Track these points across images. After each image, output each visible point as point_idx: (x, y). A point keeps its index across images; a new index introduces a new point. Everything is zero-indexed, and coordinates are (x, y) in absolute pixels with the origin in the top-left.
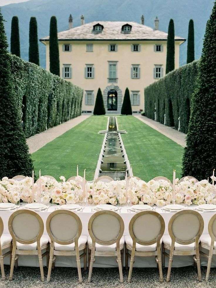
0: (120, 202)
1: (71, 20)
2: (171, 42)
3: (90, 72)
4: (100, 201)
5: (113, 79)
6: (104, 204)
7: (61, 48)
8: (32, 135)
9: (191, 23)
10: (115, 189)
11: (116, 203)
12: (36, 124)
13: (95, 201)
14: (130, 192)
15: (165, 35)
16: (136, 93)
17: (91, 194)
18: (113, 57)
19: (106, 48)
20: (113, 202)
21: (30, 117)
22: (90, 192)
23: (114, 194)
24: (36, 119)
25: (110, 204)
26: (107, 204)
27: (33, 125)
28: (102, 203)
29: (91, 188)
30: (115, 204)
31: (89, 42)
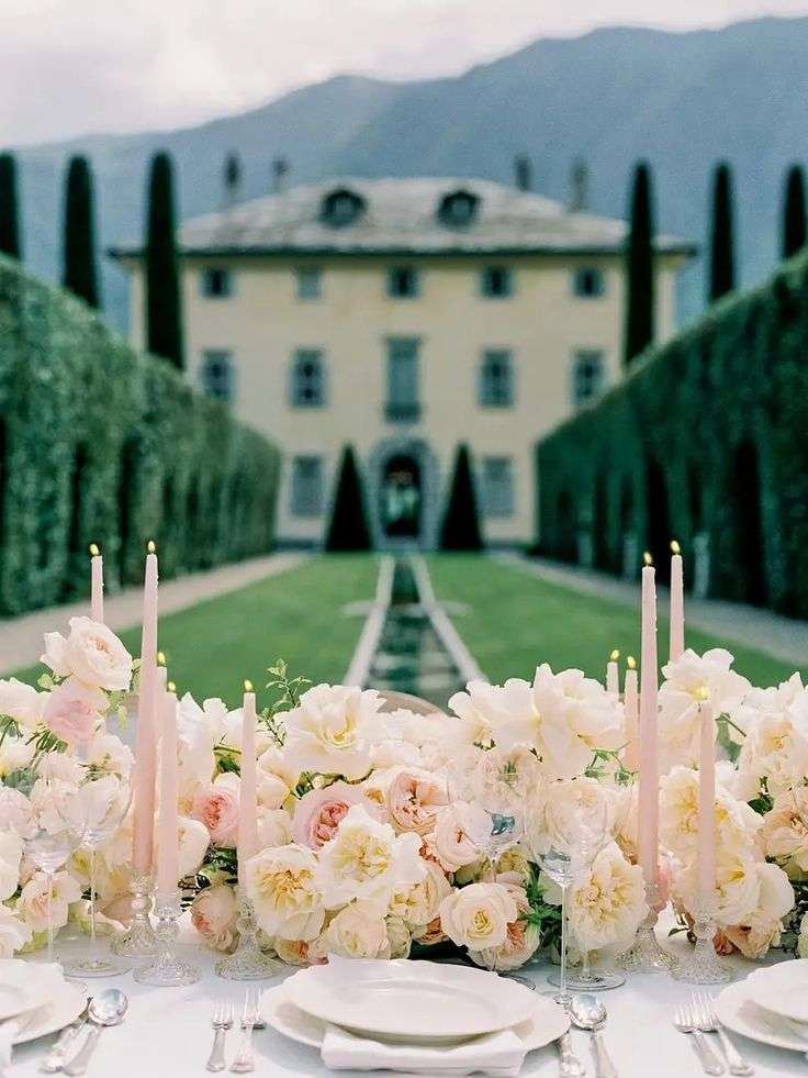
0: (581, 931)
1: (232, 173)
2: (640, 258)
3: (308, 382)
4: (330, 915)
5: (402, 409)
6: (379, 955)
7: (191, 283)
8: (39, 606)
9: (722, 183)
10: (510, 769)
11: (532, 938)
12: (58, 561)
13: (274, 923)
14: (698, 808)
15: (614, 230)
16: (498, 467)
17: (223, 831)
18: (405, 317)
19: (373, 283)
20: (498, 937)
21: (31, 523)
22: (212, 812)
23: (501, 826)
24: (59, 534)
25: (447, 952)
26: (419, 952)
27: (43, 563)
28: (353, 950)
29: (227, 766)
30: (518, 961)
31: (307, 263)
